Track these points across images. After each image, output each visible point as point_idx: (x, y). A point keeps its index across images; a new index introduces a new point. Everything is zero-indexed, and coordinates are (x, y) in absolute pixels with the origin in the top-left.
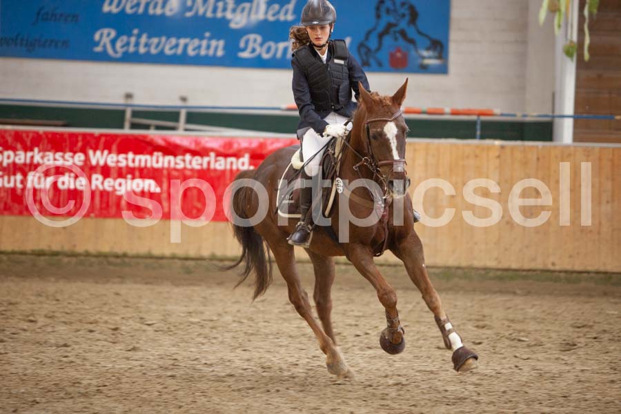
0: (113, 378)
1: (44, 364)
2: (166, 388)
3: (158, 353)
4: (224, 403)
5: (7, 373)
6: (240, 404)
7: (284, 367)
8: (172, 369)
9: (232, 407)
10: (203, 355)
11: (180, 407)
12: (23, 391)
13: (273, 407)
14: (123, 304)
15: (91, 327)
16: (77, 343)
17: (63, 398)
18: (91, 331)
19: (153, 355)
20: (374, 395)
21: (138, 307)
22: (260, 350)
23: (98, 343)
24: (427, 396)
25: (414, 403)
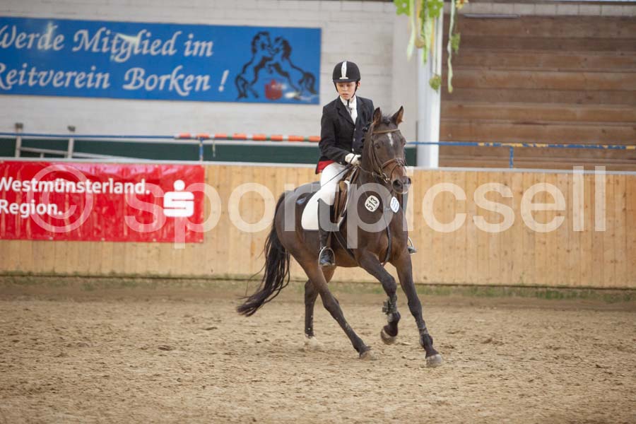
2: (104, 386)
4: (160, 397)
6: (174, 398)
7: (203, 367)
8: (103, 371)
9: (169, 400)
11: (123, 400)
13: (204, 400)
14: (35, 318)
15: (14, 338)
16: (7, 351)
17: (17, 395)
18: (16, 341)
19: (81, 360)
20: (289, 389)
21: (49, 321)
22: (175, 355)
23: (26, 351)
24: (335, 390)
25: (326, 395)
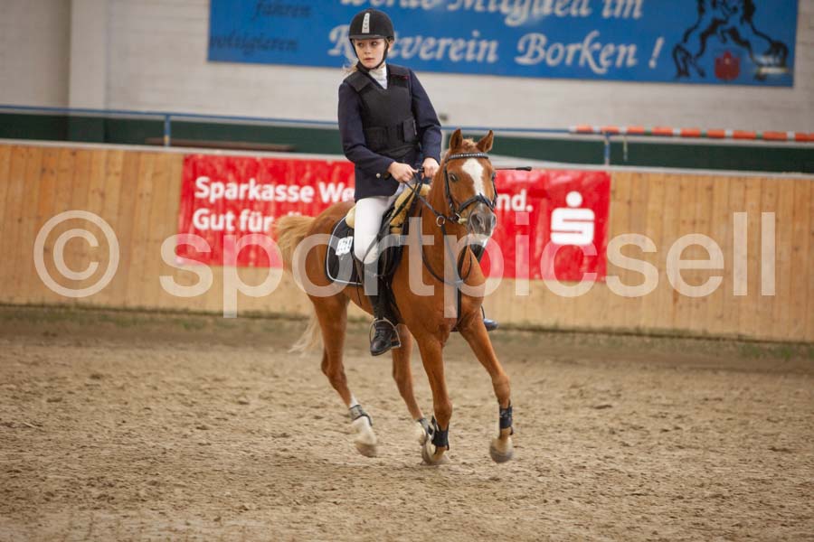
0: (344, 479)
1: (256, 460)
2: (411, 494)
3: (402, 448)
4: (486, 516)
5: (210, 469)
6: (508, 518)
7: (567, 469)
9: (498, 522)
10: (461, 452)
11: (430, 520)
12: (229, 493)
13: (550, 523)
14: (360, 383)
15: (318, 412)
16: (298, 433)
17: (279, 504)
18: (318, 418)
19: (396, 451)
20: (685, 510)
21: (379, 387)
22: (536, 447)
23: (326, 433)
24: (756, 514)
25: (738, 522)
